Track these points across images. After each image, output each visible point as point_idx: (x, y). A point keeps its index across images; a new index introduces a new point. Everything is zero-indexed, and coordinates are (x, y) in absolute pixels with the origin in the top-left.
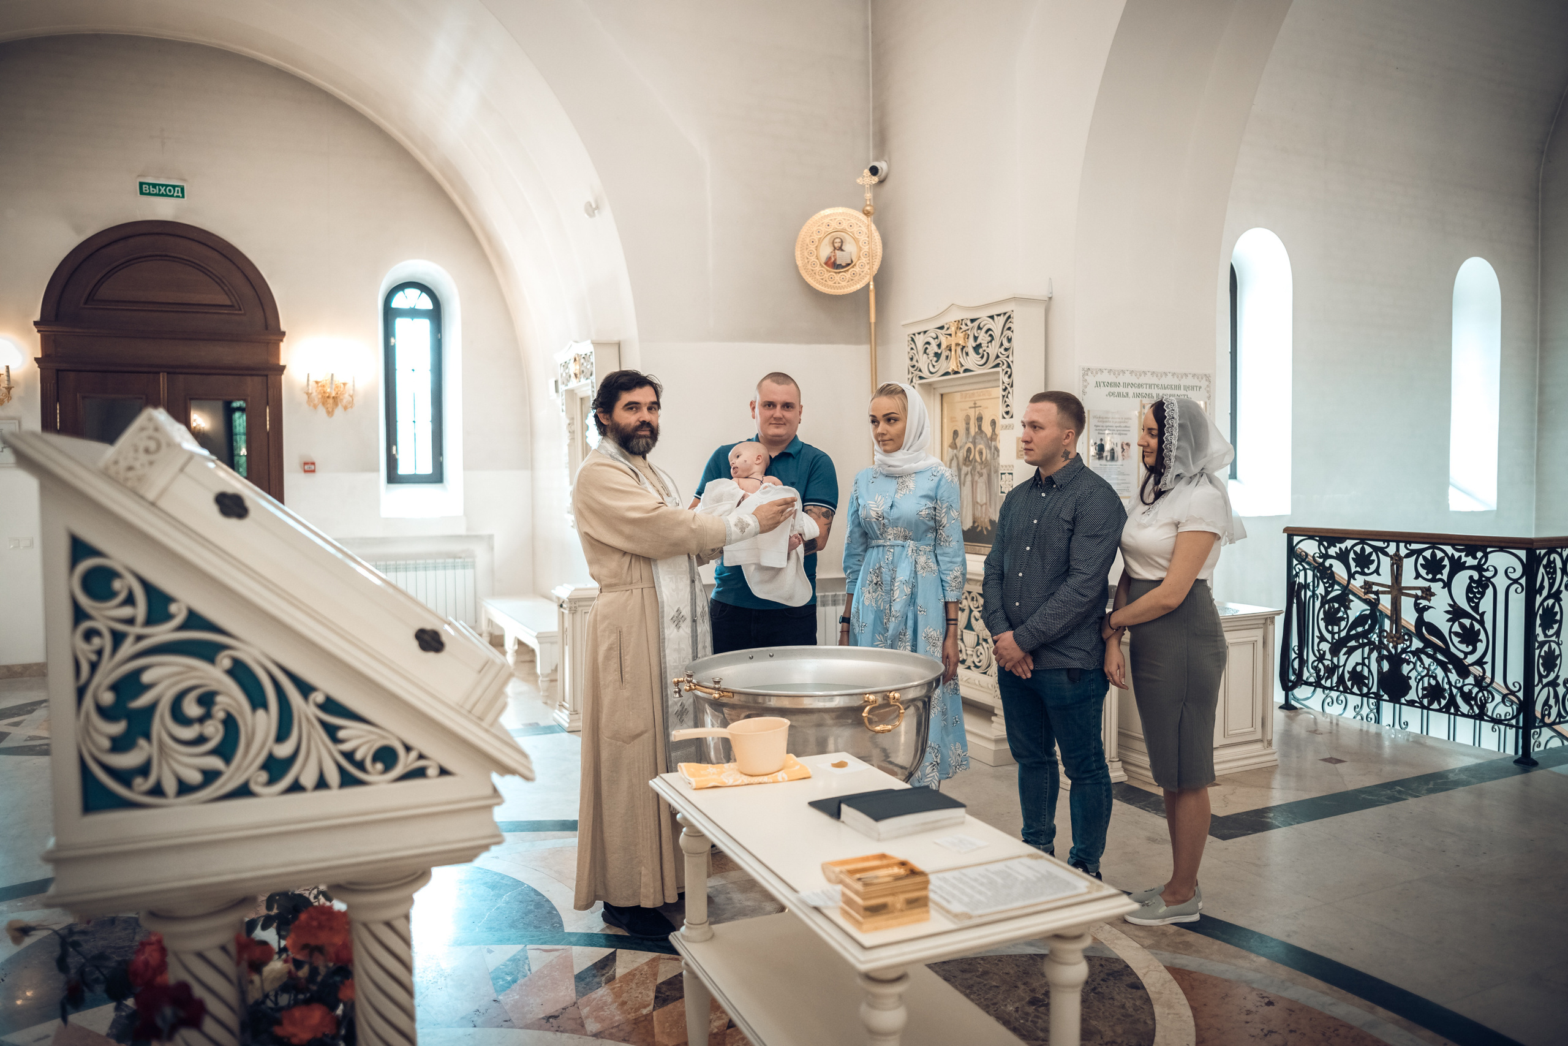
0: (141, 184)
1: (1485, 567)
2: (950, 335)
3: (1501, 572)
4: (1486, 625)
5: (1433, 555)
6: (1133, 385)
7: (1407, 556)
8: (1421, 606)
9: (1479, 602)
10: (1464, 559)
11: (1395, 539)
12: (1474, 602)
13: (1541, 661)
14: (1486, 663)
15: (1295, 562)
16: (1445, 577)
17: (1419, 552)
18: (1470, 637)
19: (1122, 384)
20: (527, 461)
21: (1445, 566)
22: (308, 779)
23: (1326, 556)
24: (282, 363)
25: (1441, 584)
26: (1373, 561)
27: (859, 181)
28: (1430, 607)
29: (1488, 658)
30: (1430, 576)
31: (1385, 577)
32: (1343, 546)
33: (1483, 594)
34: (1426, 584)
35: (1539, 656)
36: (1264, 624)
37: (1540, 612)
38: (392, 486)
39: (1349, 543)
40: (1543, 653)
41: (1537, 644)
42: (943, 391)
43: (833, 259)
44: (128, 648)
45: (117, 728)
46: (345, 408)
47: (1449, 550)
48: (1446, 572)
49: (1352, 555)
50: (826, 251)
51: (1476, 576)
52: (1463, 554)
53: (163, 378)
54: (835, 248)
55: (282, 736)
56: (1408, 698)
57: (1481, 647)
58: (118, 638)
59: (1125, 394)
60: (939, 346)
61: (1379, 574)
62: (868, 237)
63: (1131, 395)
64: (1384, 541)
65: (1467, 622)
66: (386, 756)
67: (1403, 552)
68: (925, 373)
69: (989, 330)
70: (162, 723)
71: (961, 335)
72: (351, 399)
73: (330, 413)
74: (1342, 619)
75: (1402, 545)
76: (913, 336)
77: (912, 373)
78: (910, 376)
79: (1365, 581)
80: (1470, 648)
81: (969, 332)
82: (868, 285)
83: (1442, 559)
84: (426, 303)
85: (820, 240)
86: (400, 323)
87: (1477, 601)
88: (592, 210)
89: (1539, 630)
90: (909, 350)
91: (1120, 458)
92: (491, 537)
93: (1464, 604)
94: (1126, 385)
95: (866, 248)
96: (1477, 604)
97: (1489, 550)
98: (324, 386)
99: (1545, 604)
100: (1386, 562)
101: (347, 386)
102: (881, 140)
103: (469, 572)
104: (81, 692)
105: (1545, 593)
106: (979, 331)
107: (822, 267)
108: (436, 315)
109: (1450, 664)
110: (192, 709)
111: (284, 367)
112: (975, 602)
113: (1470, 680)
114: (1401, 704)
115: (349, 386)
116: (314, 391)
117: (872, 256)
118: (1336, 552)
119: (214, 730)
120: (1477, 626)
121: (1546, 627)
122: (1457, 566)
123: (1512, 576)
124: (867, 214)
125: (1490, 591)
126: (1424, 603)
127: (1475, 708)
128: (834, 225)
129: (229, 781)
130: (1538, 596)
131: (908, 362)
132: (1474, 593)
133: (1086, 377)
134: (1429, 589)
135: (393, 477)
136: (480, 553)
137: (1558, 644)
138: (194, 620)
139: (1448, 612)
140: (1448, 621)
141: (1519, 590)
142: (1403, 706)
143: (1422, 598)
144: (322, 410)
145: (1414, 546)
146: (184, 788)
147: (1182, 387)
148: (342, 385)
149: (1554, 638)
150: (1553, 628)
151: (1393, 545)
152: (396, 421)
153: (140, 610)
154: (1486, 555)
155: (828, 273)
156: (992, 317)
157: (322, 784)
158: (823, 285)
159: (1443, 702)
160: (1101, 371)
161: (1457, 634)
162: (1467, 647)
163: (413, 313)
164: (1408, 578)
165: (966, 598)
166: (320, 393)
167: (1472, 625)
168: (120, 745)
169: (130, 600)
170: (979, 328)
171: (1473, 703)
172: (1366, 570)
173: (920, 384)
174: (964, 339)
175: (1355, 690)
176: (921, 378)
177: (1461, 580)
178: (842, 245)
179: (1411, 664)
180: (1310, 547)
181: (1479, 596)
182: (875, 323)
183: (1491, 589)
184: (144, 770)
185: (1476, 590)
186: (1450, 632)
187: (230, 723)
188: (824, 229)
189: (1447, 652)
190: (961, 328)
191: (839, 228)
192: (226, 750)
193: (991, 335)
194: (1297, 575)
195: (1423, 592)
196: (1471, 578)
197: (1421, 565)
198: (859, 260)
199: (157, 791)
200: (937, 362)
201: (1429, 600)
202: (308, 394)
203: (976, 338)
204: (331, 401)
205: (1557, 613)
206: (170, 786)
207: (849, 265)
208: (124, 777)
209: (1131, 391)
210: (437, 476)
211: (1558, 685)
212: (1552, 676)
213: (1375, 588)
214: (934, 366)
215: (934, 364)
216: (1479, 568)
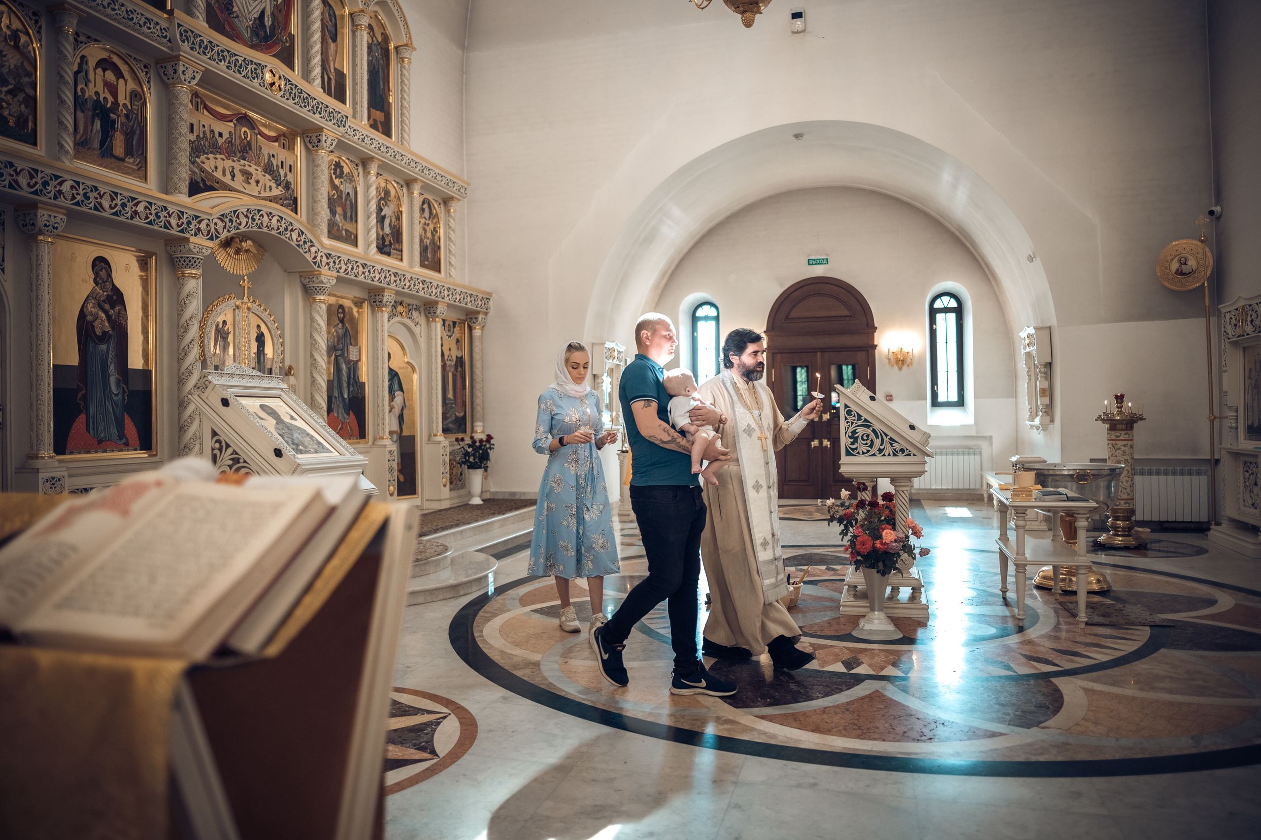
0: (809, 260)
20: (1013, 393)
22: (887, 454)
24: (875, 344)
27: (1197, 222)
38: (934, 408)
42: (1243, 346)
43: (1180, 270)
44: (854, 425)
45: (852, 440)
46: (908, 366)
50: (1175, 266)
53: (819, 354)
54: (1181, 264)
55: (881, 445)
58: (852, 423)
60: (1236, 320)
62: (1204, 255)
66: (902, 451)
68: (1230, 336)
70: (860, 439)
71: (1245, 314)
72: (911, 361)
73: (900, 369)
76: (1224, 314)
77: (1225, 336)
81: (1248, 312)
82: (1204, 284)
84: (953, 304)
85: (1172, 260)
86: (940, 317)
88: (1031, 259)
90: (1222, 322)
92: (991, 437)
95: (1202, 262)
98: (897, 354)
101: (909, 354)
102: (1219, 195)
103: (978, 457)
104: (846, 433)
107: (1173, 275)
108: (959, 312)
110: (865, 438)
111: (877, 345)
115: (911, 353)
116: (892, 357)
117: (1207, 267)
119: (869, 442)
124: (1202, 241)
129: (871, 453)
131: (1222, 329)
135: (935, 403)
136: (984, 445)
138: (866, 420)
144: (896, 367)
146: (863, 453)
148: (907, 354)
152: (937, 372)
153: (856, 418)
157: (889, 455)
158: (1173, 286)
163: (946, 310)
166: (895, 358)
168: (852, 443)
169: (854, 416)
170: (1252, 310)
174: (1246, 316)
176: (1229, 338)
178: (1186, 262)
182: (1209, 306)
184: (856, 449)
187: (872, 441)
188: (1174, 253)
190: (1245, 310)
192: (871, 446)
199: (858, 453)
200: (1235, 329)
202: (889, 359)
203: (1251, 316)
204: (900, 362)
206: (861, 453)
207: (1190, 273)
208: (853, 450)
210: (961, 403)
214: (1234, 332)
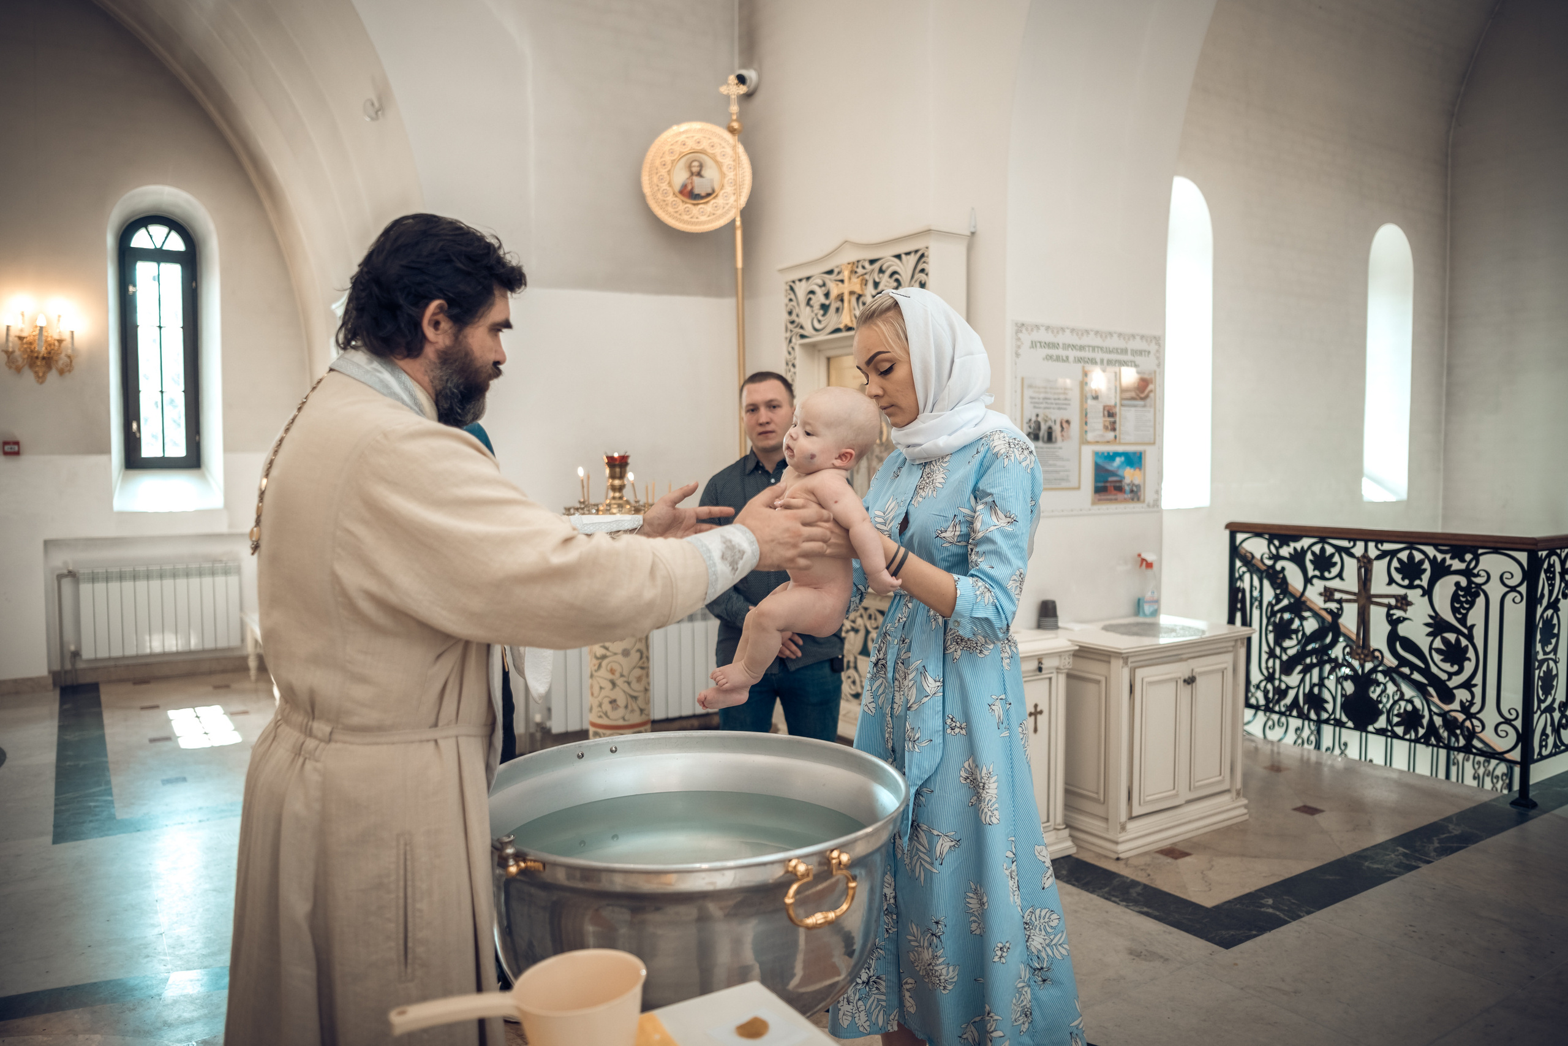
1: (1475, 571)
2: (842, 281)
3: (1495, 578)
4: (1476, 641)
5: (1411, 557)
6: (1074, 347)
7: (1378, 558)
8: (1395, 617)
9: (1466, 614)
10: (1448, 562)
11: (1362, 537)
12: (1460, 613)
13: (1540, 683)
14: (1475, 685)
15: (1238, 564)
16: (1425, 583)
17: (1393, 553)
18: (1455, 655)
19: (1061, 345)
21: (1425, 570)
23: (1277, 558)
25: (1419, 591)
26: (1335, 564)
27: (723, 90)
28: (1405, 619)
29: (1478, 680)
30: (1406, 582)
31: (1351, 582)
32: (1298, 545)
33: (1472, 604)
34: (1402, 592)
35: (1539, 677)
36: (1233, 646)
37: (1540, 625)
38: (131, 472)
39: (1306, 542)
40: (1542, 674)
41: (1537, 664)
42: (831, 353)
43: (689, 188)
46: (62, 372)
47: (1431, 551)
48: (1426, 577)
49: (1309, 556)
50: (680, 177)
51: (1464, 582)
52: (1448, 556)
54: (692, 174)
56: (1378, 725)
57: (1469, 667)
59: (1064, 358)
60: (827, 295)
61: (1342, 579)
62: (734, 161)
63: (1071, 359)
64: (1350, 540)
65: (1451, 637)
67: (1373, 552)
68: (808, 331)
69: (895, 273)
71: (856, 280)
72: (69, 361)
73: (40, 380)
74: (1296, 632)
75: (1371, 545)
76: (792, 284)
77: (791, 331)
78: (788, 335)
79: (1325, 588)
80: (1456, 668)
81: (867, 277)
82: (734, 221)
83: (1421, 562)
84: (176, 243)
85: (674, 163)
86: (144, 270)
87: (1464, 612)
88: (374, 110)
89: (1539, 647)
90: (787, 301)
91: (1059, 438)
93: (1448, 616)
94: (1067, 346)
95: (731, 175)
96: (1465, 616)
97: (1480, 551)
98: (31, 343)
99: (1545, 615)
100: (1351, 565)
101: (64, 344)
102: (750, 45)
103: (233, 580)
105: (1545, 602)
106: (881, 275)
107: (676, 196)
108: (190, 261)
109: (1430, 686)
112: (873, 621)
113: (1456, 705)
114: (1367, 732)
115: (67, 341)
116: (17, 350)
117: (740, 186)
118: (1290, 554)
120: (1464, 642)
121: (1545, 642)
122: (1440, 571)
123: (1507, 582)
124: (732, 131)
125: (1480, 601)
126: (1398, 613)
127: (1461, 738)
128: (691, 145)
130: (1539, 606)
131: (786, 316)
132: (1461, 602)
133: (1020, 335)
134: (1405, 597)
135: (134, 460)
136: (244, 555)
137: (1556, 662)
139: (1428, 625)
140: (1428, 635)
141: (1518, 599)
142: (1370, 736)
143: (1396, 607)
144: (27, 375)
145: (1387, 546)
147: (1129, 352)
148: (56, 343)
149: (1551, 656)
150: (1551, 643)
151: (1360, 545)
152: (138, 392)
154: (1476, 558)
155: (683, 206)
156: (898, 257)
158: (677, 219)
159: (1421, 732)
160: (1037, 327)
161: (1438, 651)
162: (1452, 666)
163: (160, 255)
164: (1379, 585)
165: (861, 616)
166: (25, 351)
167: (1458, 640)
170: (881, 271)
171: (1458, 732)
172: (1326, 574)
173: (802, 345)
174: (861, 284)
175: (1313, 716)
176: (802, 336)
177: (1445, 589)
178: (701, 170)
179: (1382, 686)
180: (1257, 547)
181: (1467, 606)
182: (743, 269)
183: (1482, 597)
185: (1463, 599)
186: (1431, 648)
188: (678, 148)
189: (1426, 672)
190: (856, 272)
191: (698, 148)
193: (897, 280)
194: (1241, 578)
195: (1397, 601)
196: (1457, 584)
197: (1396, 569)
198: (722, 189)
200: (824, 315)
201: (1405, 611)
202: (8, 354)
203: (876, 284)
204: (41, 362)
205: (1555, 625)
207: (709, 195)
209: (1072, 354)
210: (193, 460)
211: (1554, 710)
212: (1550, 699)
213: (1337, 596)
214: (819, 321)
215: (820, 318)
216: (1468, 573)
